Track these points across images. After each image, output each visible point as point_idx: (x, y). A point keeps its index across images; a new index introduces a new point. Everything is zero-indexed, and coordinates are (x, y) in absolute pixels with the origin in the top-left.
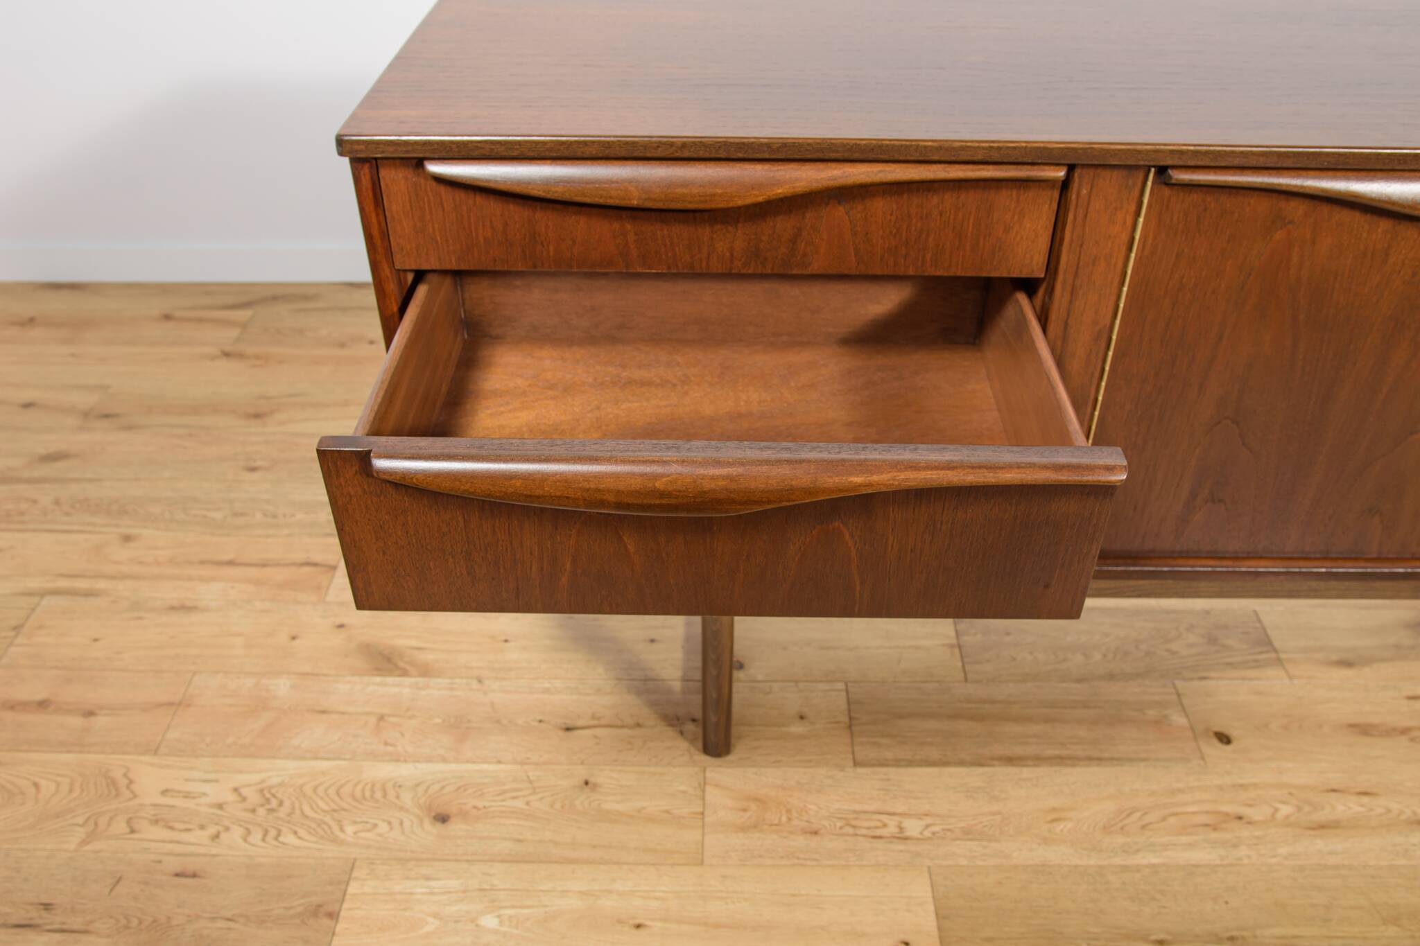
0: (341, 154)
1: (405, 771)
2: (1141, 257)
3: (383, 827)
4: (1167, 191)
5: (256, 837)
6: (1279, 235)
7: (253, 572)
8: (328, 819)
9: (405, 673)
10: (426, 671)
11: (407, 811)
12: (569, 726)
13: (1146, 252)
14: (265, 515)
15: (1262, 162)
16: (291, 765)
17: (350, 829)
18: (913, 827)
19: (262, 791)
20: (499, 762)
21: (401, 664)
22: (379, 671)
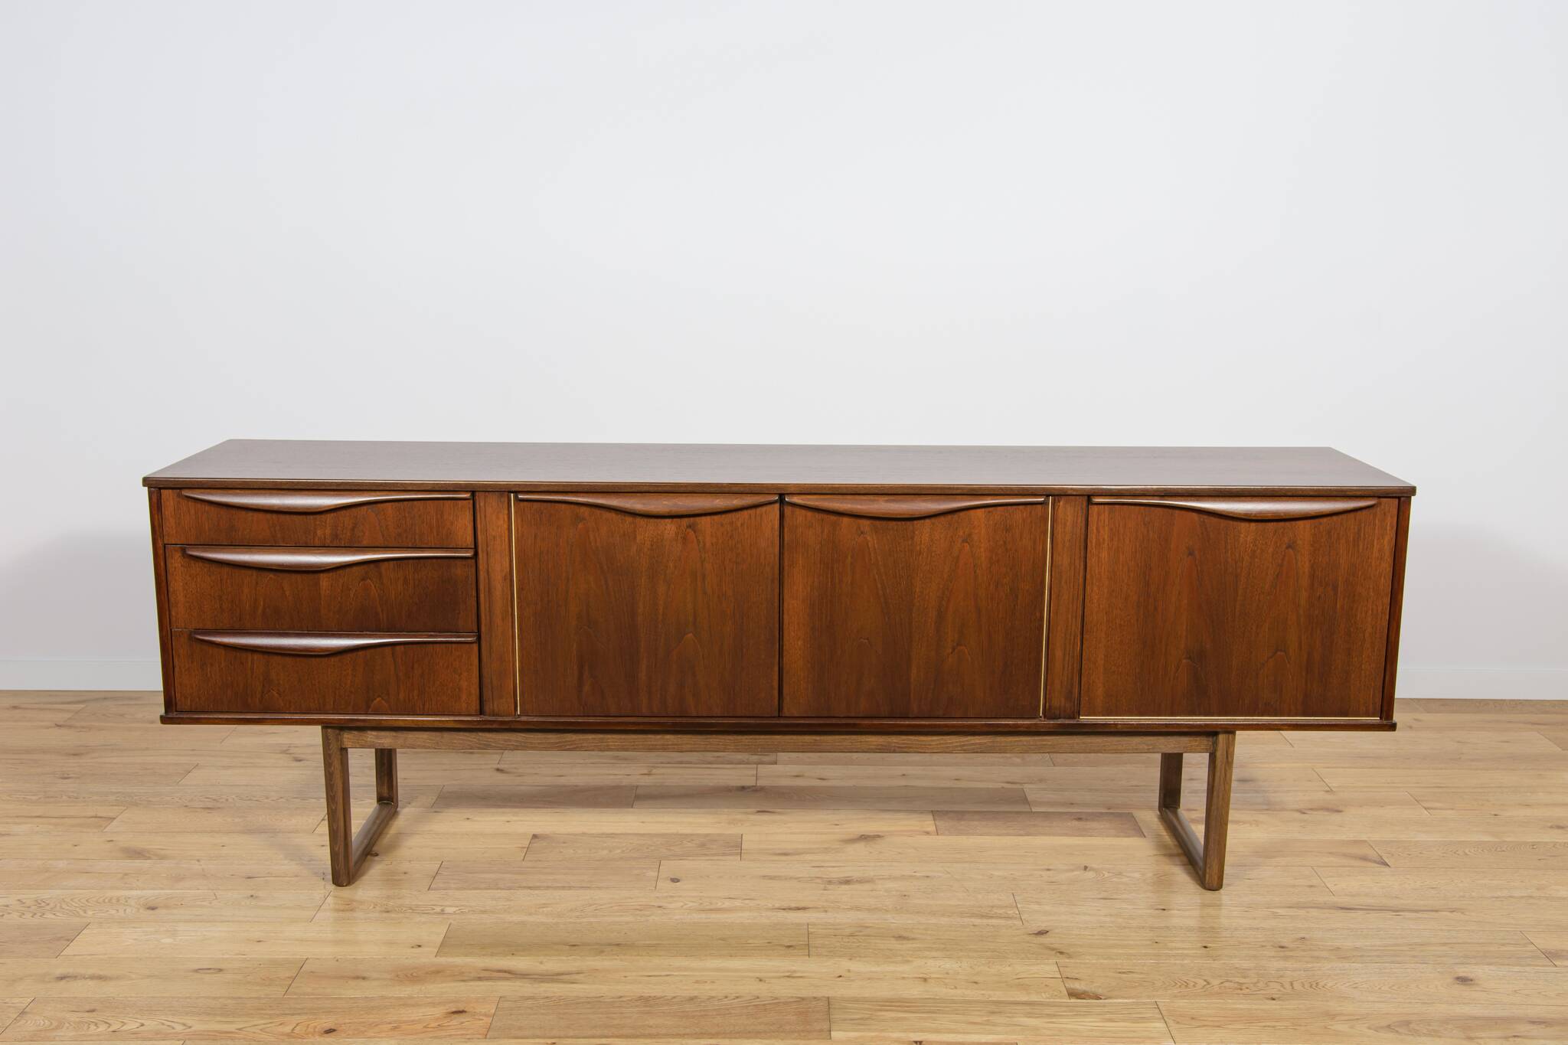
0: (144, 485)
1: (134, 893)
2: (518, 537)
3: (114, 912)
4: (522, 504)
5: (28, 916)
6: (580, 526)
7: (54, 820)
8: (78, 909)
9: (149, 858)
10: (163, 858)
11: (131, 906)
12: (250, 875)
13: (520, 535)
14: (69, 797)
15: (555, 489)
16: (59, 892)
17: (90, 913)
18: (449, 910)
19: (36, 901)
20: (198, 889)
21: (147, 855)
22: (130, 858)
